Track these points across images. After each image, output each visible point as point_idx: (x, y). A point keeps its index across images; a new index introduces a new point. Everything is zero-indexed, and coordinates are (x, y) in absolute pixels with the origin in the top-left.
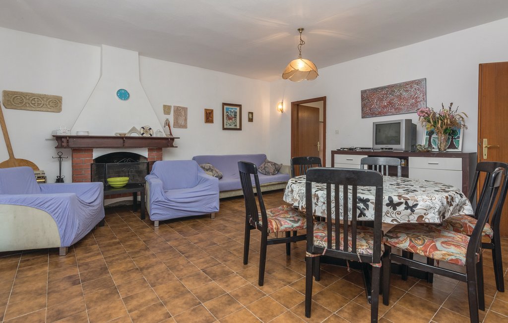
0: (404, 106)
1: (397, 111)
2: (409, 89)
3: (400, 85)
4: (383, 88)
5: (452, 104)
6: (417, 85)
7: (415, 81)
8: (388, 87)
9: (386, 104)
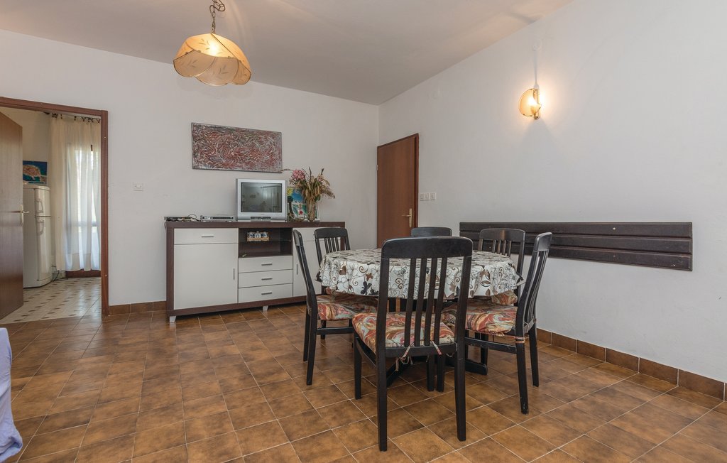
0: (257, 161)
1: (249, 166)
2: (263, 140)
3: (253, 132)
4: (230, 130)
5: (323, 170)
6: (273, 138)
7: (271, 132)
8: (237, 130)
9: (232, 153)
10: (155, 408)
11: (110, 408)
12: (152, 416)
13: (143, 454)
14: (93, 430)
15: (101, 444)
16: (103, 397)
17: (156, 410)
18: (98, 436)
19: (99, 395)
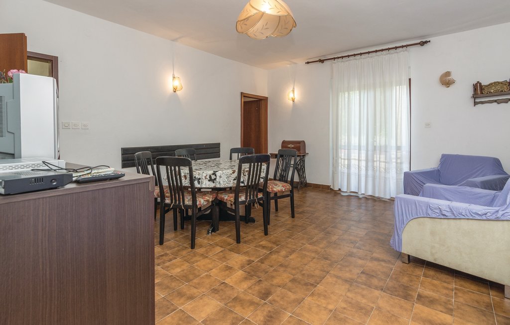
10: (329, 262)
11: (348, 275)
12: (334, 258)
13: (348, 247)
14: (361, 266)
15: (360, 258)
16: (347, 286)
17: (330, 260)
18: (360, 262)
19: (349, 290)
